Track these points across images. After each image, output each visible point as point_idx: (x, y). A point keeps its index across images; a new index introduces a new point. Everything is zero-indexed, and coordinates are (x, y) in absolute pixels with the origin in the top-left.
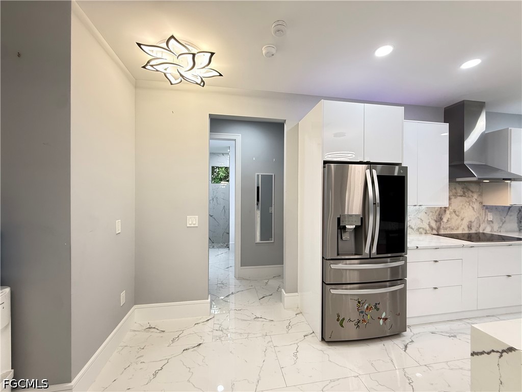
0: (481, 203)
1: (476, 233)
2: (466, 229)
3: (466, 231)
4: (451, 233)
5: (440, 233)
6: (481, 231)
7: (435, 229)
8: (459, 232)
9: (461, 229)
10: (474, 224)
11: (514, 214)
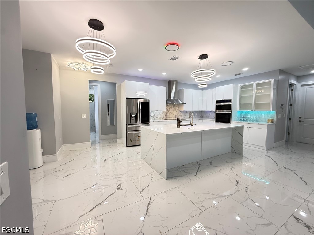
2: (174, 118)
7: (165, 118)
10: (177, 116)
11: (188, 113)
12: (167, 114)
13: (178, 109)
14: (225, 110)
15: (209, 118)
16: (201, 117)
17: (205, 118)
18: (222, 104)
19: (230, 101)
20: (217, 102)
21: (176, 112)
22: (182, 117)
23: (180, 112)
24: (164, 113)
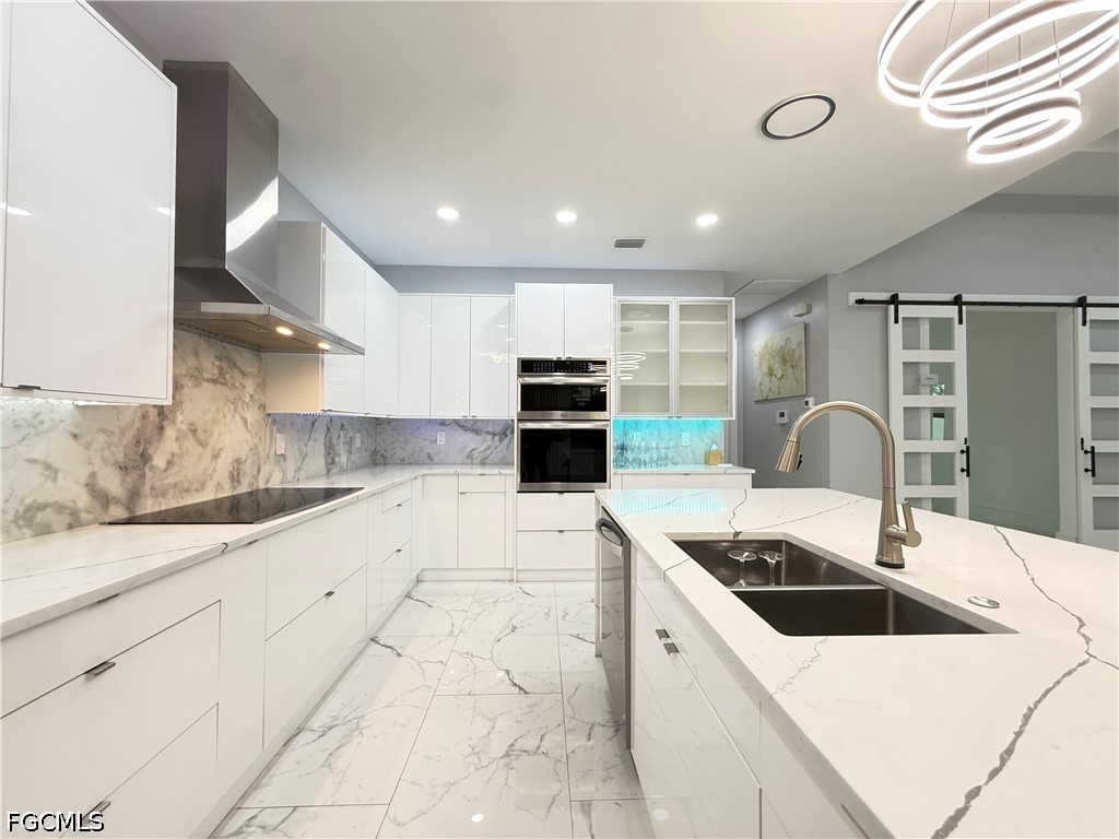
0: (263, 408)
1: (251, 494)
3: (227, 493)
4: (183, 503)
5: (140, 514)
6: (262, 487)
7: (118, 502)
8: (207, 495)
10: (247, 468)
11: (320, 436)
12: (148, 442)
13: (256, 397)
15: (429, 460)
16: (378, 460)
17: (403, 463)
18: (559, 379)
20: (527, 366)
21: (240, 422)
22: (284, 472)
23: (274, 422)
24: (101, 439)
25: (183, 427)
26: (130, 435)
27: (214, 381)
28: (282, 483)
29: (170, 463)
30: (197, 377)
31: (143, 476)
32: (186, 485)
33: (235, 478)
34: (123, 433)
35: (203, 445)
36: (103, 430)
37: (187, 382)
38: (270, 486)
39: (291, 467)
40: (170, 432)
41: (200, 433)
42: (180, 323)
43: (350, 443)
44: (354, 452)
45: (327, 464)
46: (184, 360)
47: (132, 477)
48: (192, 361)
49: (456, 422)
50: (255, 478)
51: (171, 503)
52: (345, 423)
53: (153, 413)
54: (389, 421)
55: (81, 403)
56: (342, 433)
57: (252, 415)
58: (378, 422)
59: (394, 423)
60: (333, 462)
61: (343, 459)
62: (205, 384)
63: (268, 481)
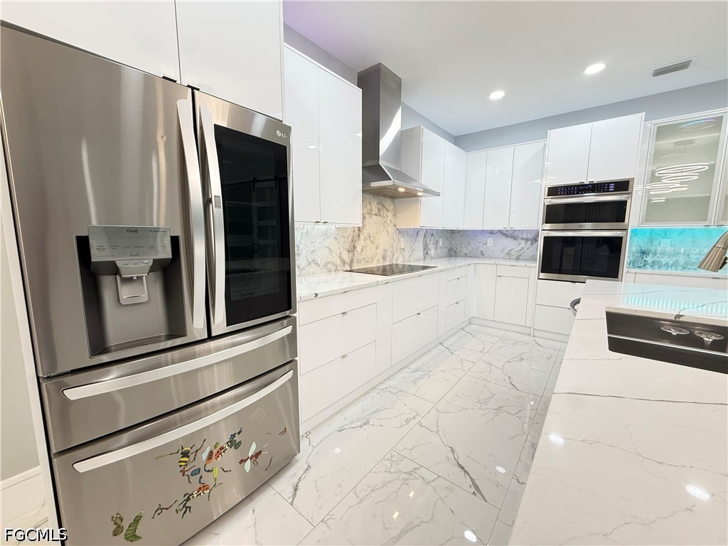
0: (395, 225)
1: (390, 265)
2: (381, 260)
3: (381, 264)
4: (366, 267)
5: (353, 268)
6: (395, 263)
7: (347, 263)
8: (374, 265)
9: (375, 260)
10: (388, 253)
11: (421, 239)
12: (355, 241)
13: (392, 221)
14: (588, 225)
15: (482, 255)
16: (452, 253)
17: (466, 256)
19: (623, 186)
20: (553, 191)
21: (386, 233)
22: (404, 257)
23: (400, 233)
24: (343, 239)
25: (366, 235)
26: (350, 238)
27: (376, 215)
28: (403, 262)
29: (362, 250)
30: (370, 214)
31: (354, 254)
32: (367, 259)
33: (384, 258)
34: (348, 238)
35: (373, 243)
36: (343, 236)
37: (367, 216)
38: (398, 263)
39: (407, 254)
40: (362, 237)
41: (371, 238)
42: (364, 191)
43: (437, 243)
44: (438, 248)
45: (424, 254)
46: (366, 207)
47: (351, 254)
48: (368, 206)
49: (500, 231)
50: (392, 258)
51: (362, 266)
52: (434, 233)
53: (357, 229)
54: (459, 231)
55: (337, 226)
56: (432, 238)
57: (391, 229)
58: (453, 232)
59: (462, 233)
60: (427, 253)
61: (432, 252)
62: (373, 216)
63: (397, 260)
